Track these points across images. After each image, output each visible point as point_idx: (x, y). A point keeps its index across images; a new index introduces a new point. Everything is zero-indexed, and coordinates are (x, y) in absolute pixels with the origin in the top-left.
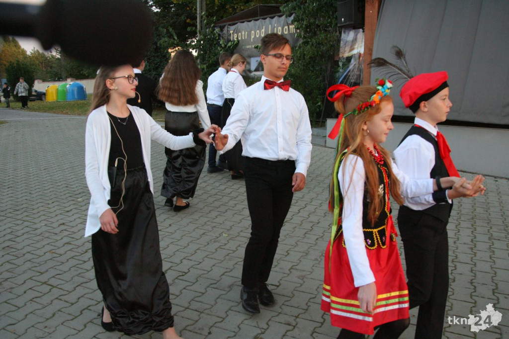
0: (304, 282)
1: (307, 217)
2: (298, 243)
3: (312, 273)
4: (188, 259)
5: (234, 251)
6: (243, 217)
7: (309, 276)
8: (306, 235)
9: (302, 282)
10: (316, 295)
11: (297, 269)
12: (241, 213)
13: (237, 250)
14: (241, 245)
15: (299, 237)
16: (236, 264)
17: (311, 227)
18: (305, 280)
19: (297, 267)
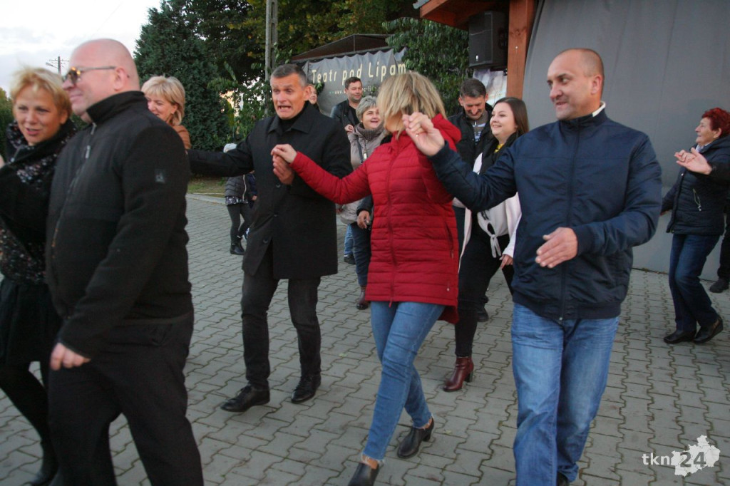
0: (447, 421)
1: (439, 331)
2: (431, 367)
3: (455, 408)
4: (278, 390)
5: (343, 379)
6: (347, 331)
7: (453, 413)
8: (441, 356)
9: (444, 421)
10: (466, 439)
11: (434, 404)
12: (345, 325)
13: (346, 376)
14: (351, 371)
15: (430, 358)
16: (347, 396)
17: (447, 345)
18: (448, 418)
19: (433, 400)
